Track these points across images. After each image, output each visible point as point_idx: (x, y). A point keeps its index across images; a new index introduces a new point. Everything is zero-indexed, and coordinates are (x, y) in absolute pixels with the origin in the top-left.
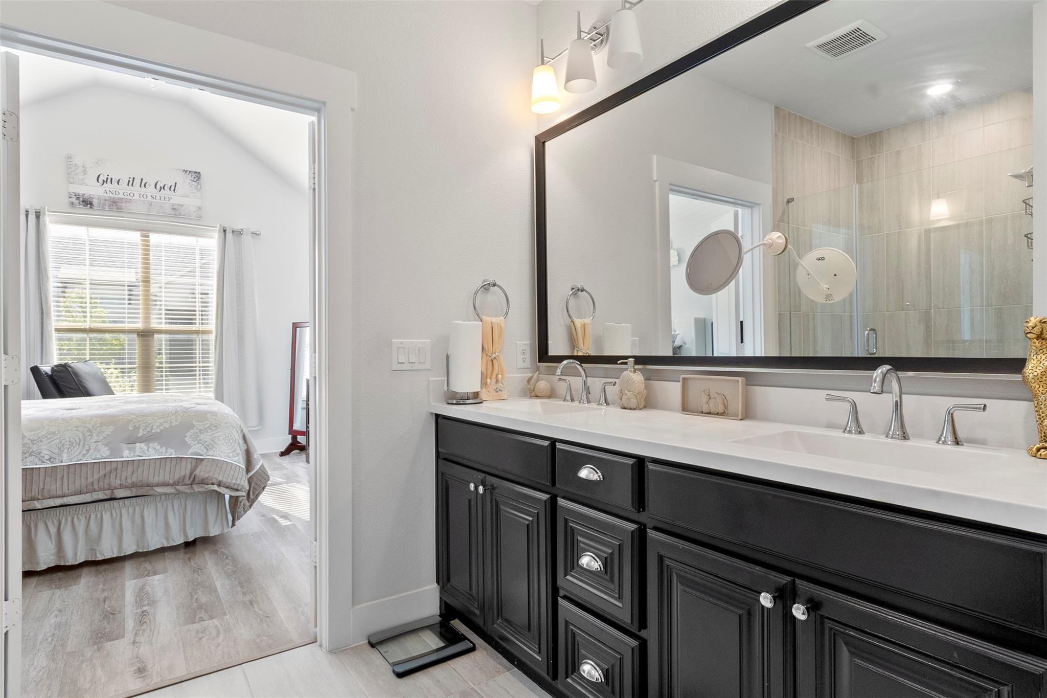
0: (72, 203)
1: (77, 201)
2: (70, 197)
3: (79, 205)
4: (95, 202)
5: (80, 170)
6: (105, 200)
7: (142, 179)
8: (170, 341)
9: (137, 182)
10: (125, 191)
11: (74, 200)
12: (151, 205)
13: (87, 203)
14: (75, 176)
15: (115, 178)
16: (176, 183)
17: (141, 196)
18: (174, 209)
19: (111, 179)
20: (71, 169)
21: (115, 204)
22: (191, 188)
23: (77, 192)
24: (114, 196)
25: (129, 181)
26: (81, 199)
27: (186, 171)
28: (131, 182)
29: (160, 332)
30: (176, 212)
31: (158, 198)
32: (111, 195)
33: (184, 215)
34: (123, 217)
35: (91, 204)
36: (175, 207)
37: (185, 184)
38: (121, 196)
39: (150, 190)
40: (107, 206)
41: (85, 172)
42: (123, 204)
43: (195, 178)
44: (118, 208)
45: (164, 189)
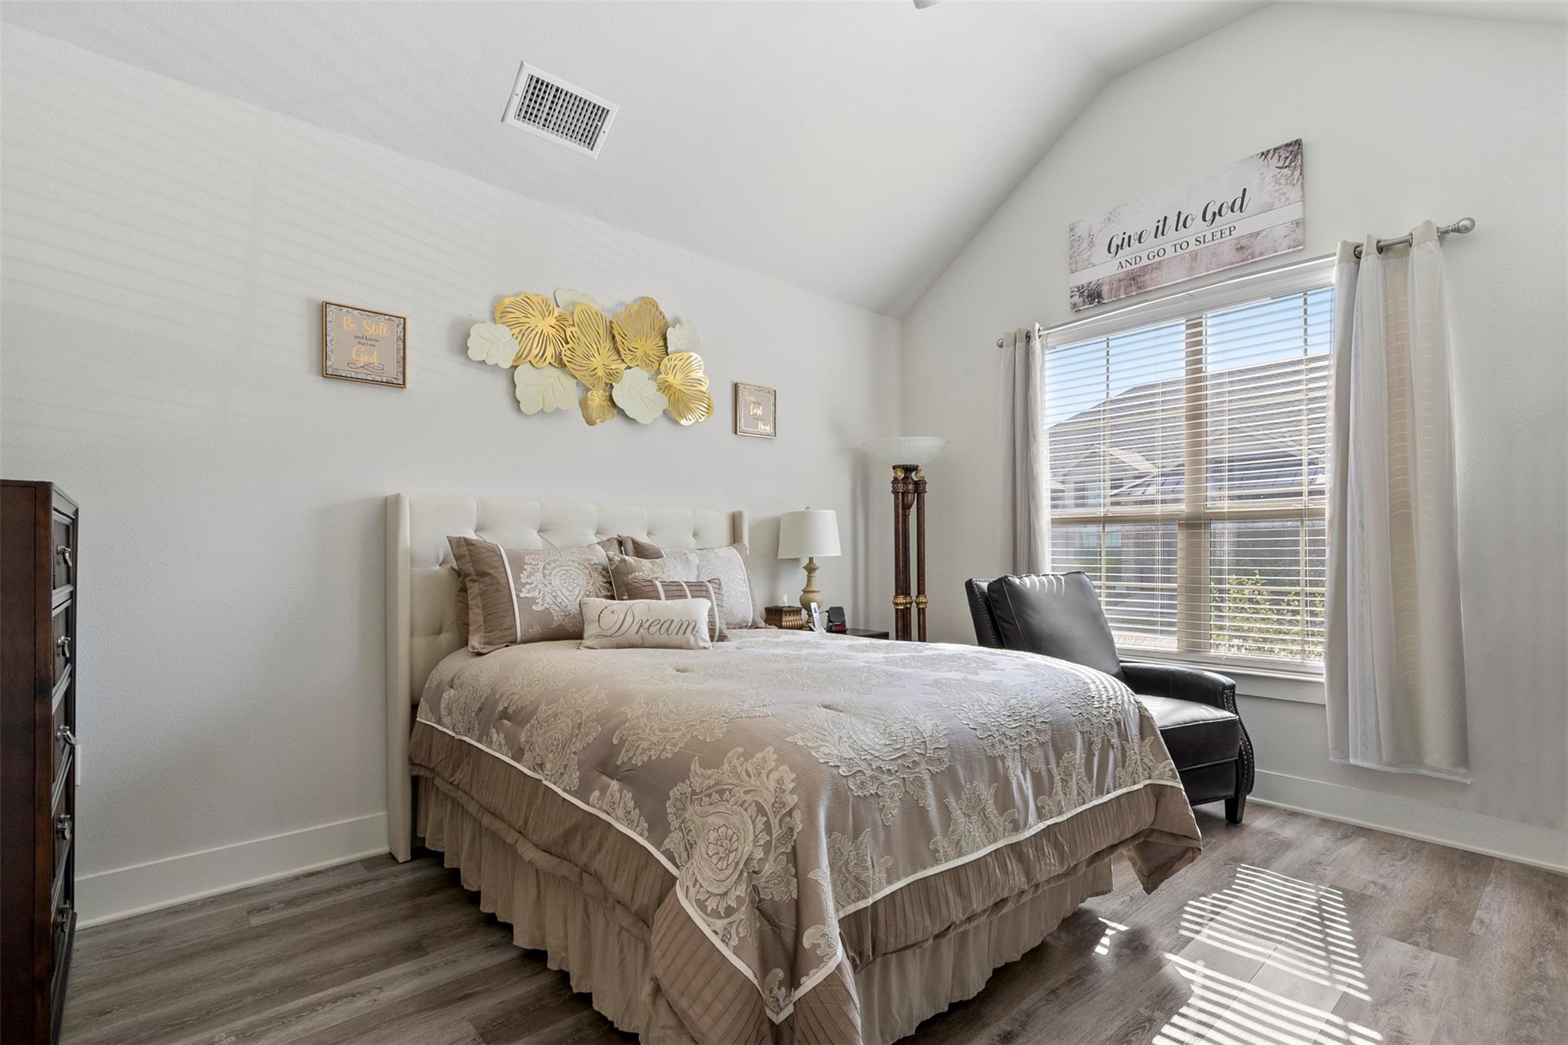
0: (1074, 305)
1: (1081, 299)
2: (1072, 297)
3: (1083, 305)
4: (1105, 289)
5: (1085, 245)
6: (1120, 281)
7: (1180, 213)
8: (1239, 535)
9: (1171, 222)
10: (1149, 251)
11: (1076, 299)
12: (1194, 257)
13: (1093, 296)
14: (1078, 258)
15: (1134, 232)
16: (1245, 190)
17: (1178, 247)
18: (1242, 248)
19: (1130, 237)
20: (1076, 246)
21: (1134, 283)
22: (1277, 187)
23: (1079, 283)
24: (1134, 267)
25: (1158, 227)
26: (1086, 293)
27: (1265, 154)
28: (1159, 231)
29: (1220, 517)
30: (1246, 253)
31: (1209, 237)
32: (1130, 268)
33: (1261, 254)
34: (1146, 301)
35: (1099, 296)
36: (1243, 243)
37: (1264, 183)
38: (1145, 262)
39: (1197, 226)
40: (1122, 291)
41: (1092, 244)
42: (1147, 277)
43: (1287, 158)
44: (1139, 288)
45: (1220, 215)
